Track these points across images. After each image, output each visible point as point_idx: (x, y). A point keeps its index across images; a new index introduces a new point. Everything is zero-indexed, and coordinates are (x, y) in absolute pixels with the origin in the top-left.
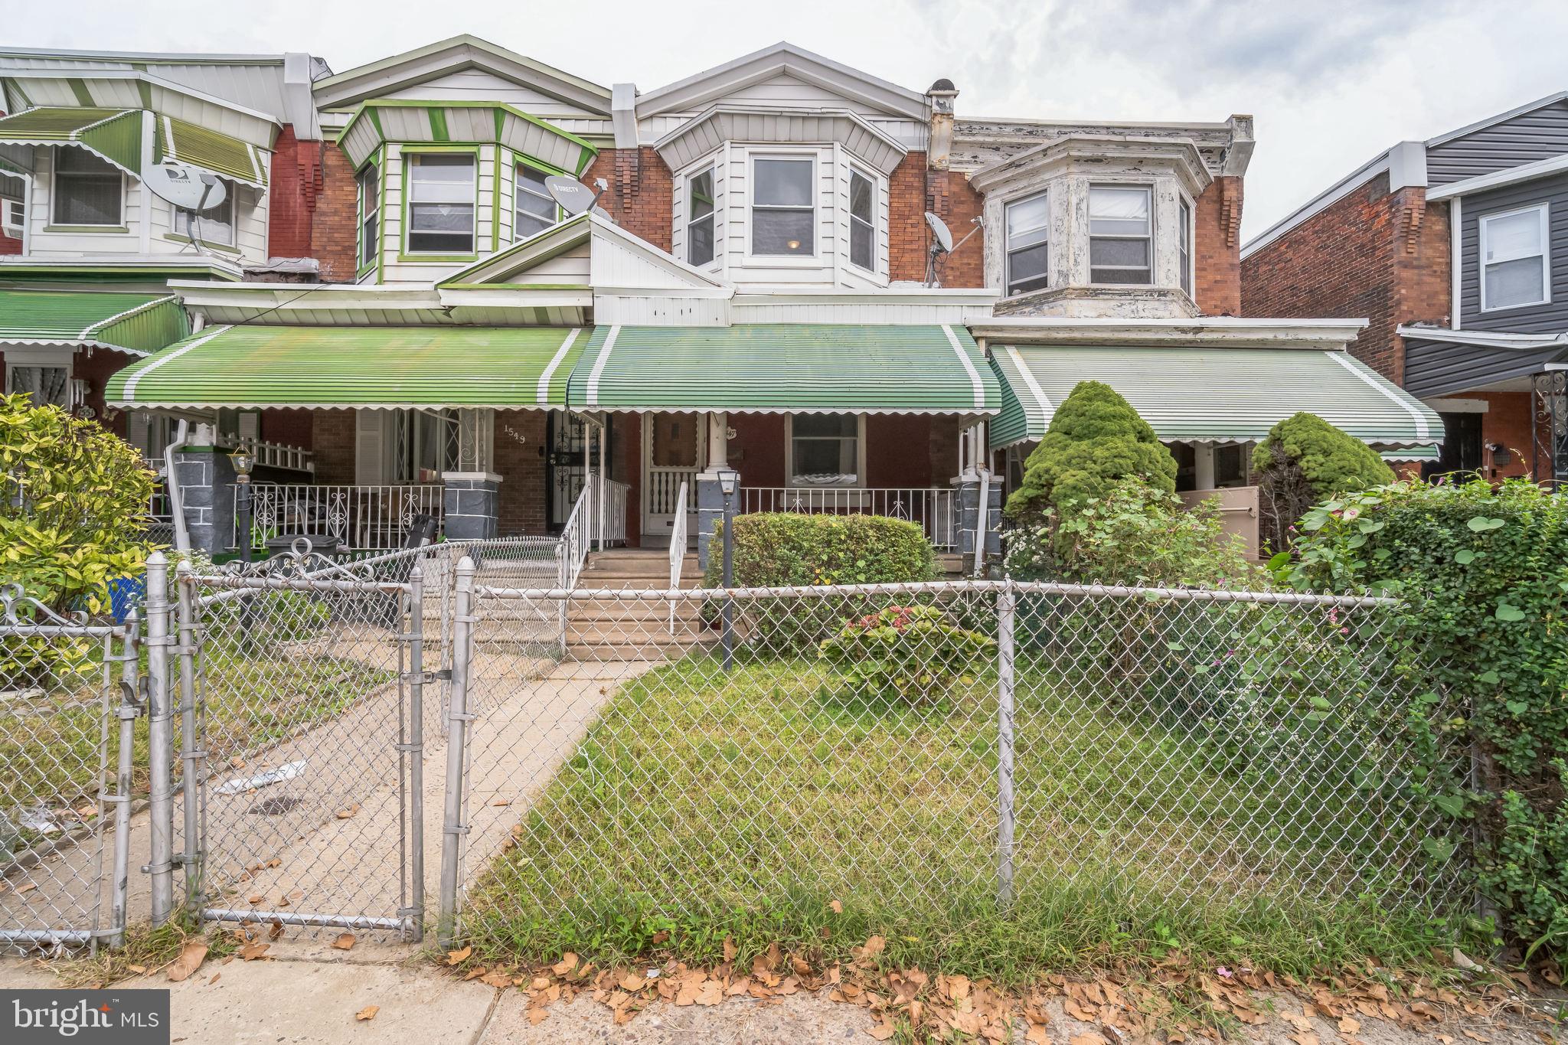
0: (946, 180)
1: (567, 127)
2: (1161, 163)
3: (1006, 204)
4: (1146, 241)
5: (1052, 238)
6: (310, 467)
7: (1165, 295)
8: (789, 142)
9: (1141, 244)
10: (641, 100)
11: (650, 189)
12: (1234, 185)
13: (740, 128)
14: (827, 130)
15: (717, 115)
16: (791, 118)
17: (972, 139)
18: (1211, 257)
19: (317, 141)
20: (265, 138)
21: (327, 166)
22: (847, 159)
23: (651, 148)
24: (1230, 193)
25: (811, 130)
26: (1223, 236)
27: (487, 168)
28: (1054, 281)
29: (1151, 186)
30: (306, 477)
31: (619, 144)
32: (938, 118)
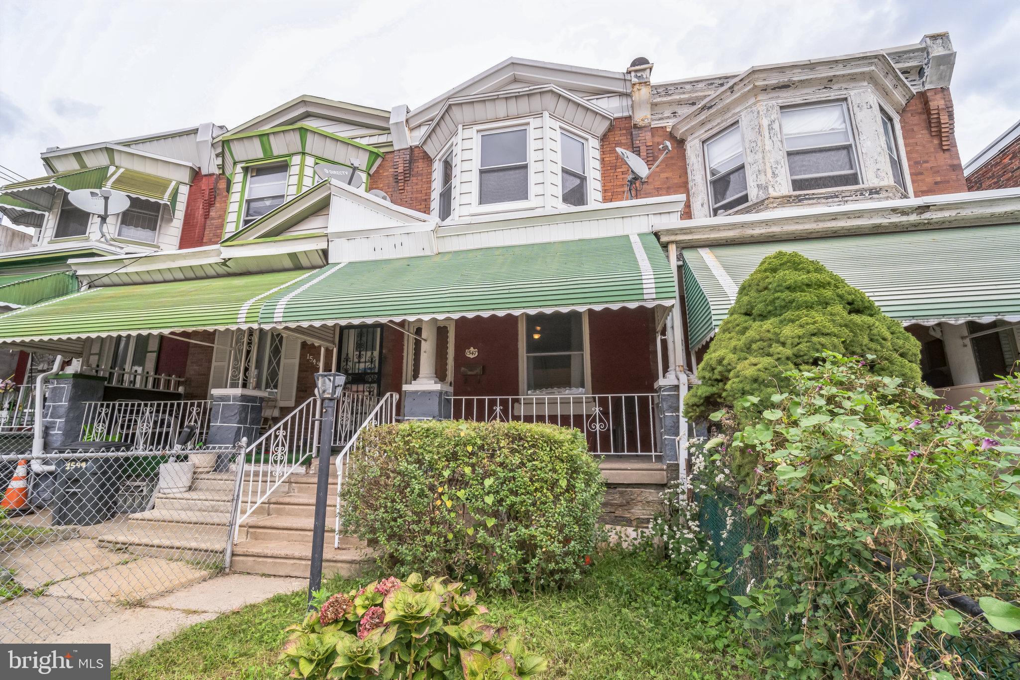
0: (649, 134)
1: (364, 142)
2: (853, 78)
3: (704, 142)
4: (848, 148)
5: (749, 159)
6: (181, 390)
7: (877, 193)
8: (508, 118)
9: (844, 153)
10: (410, 115)
11: (418, 174)
12: (939, 96)
13: (466, 114)
14: (536, 102)
15: (450, 105)
16: (506, 98)
17: (669, 98)
18: (926, 162)
19: (213, 174)
20: (185, 176)
21: (219, 189)
22: (556, 125)
23: (417, 147)
24: (936, 103)
25: (523, 105)
26: (936, 142)
27: (294, 170)
28: (754, 194)
29: (846, 99)
30: (177, 396)
31: (396, 147)
32: (637, 87)
